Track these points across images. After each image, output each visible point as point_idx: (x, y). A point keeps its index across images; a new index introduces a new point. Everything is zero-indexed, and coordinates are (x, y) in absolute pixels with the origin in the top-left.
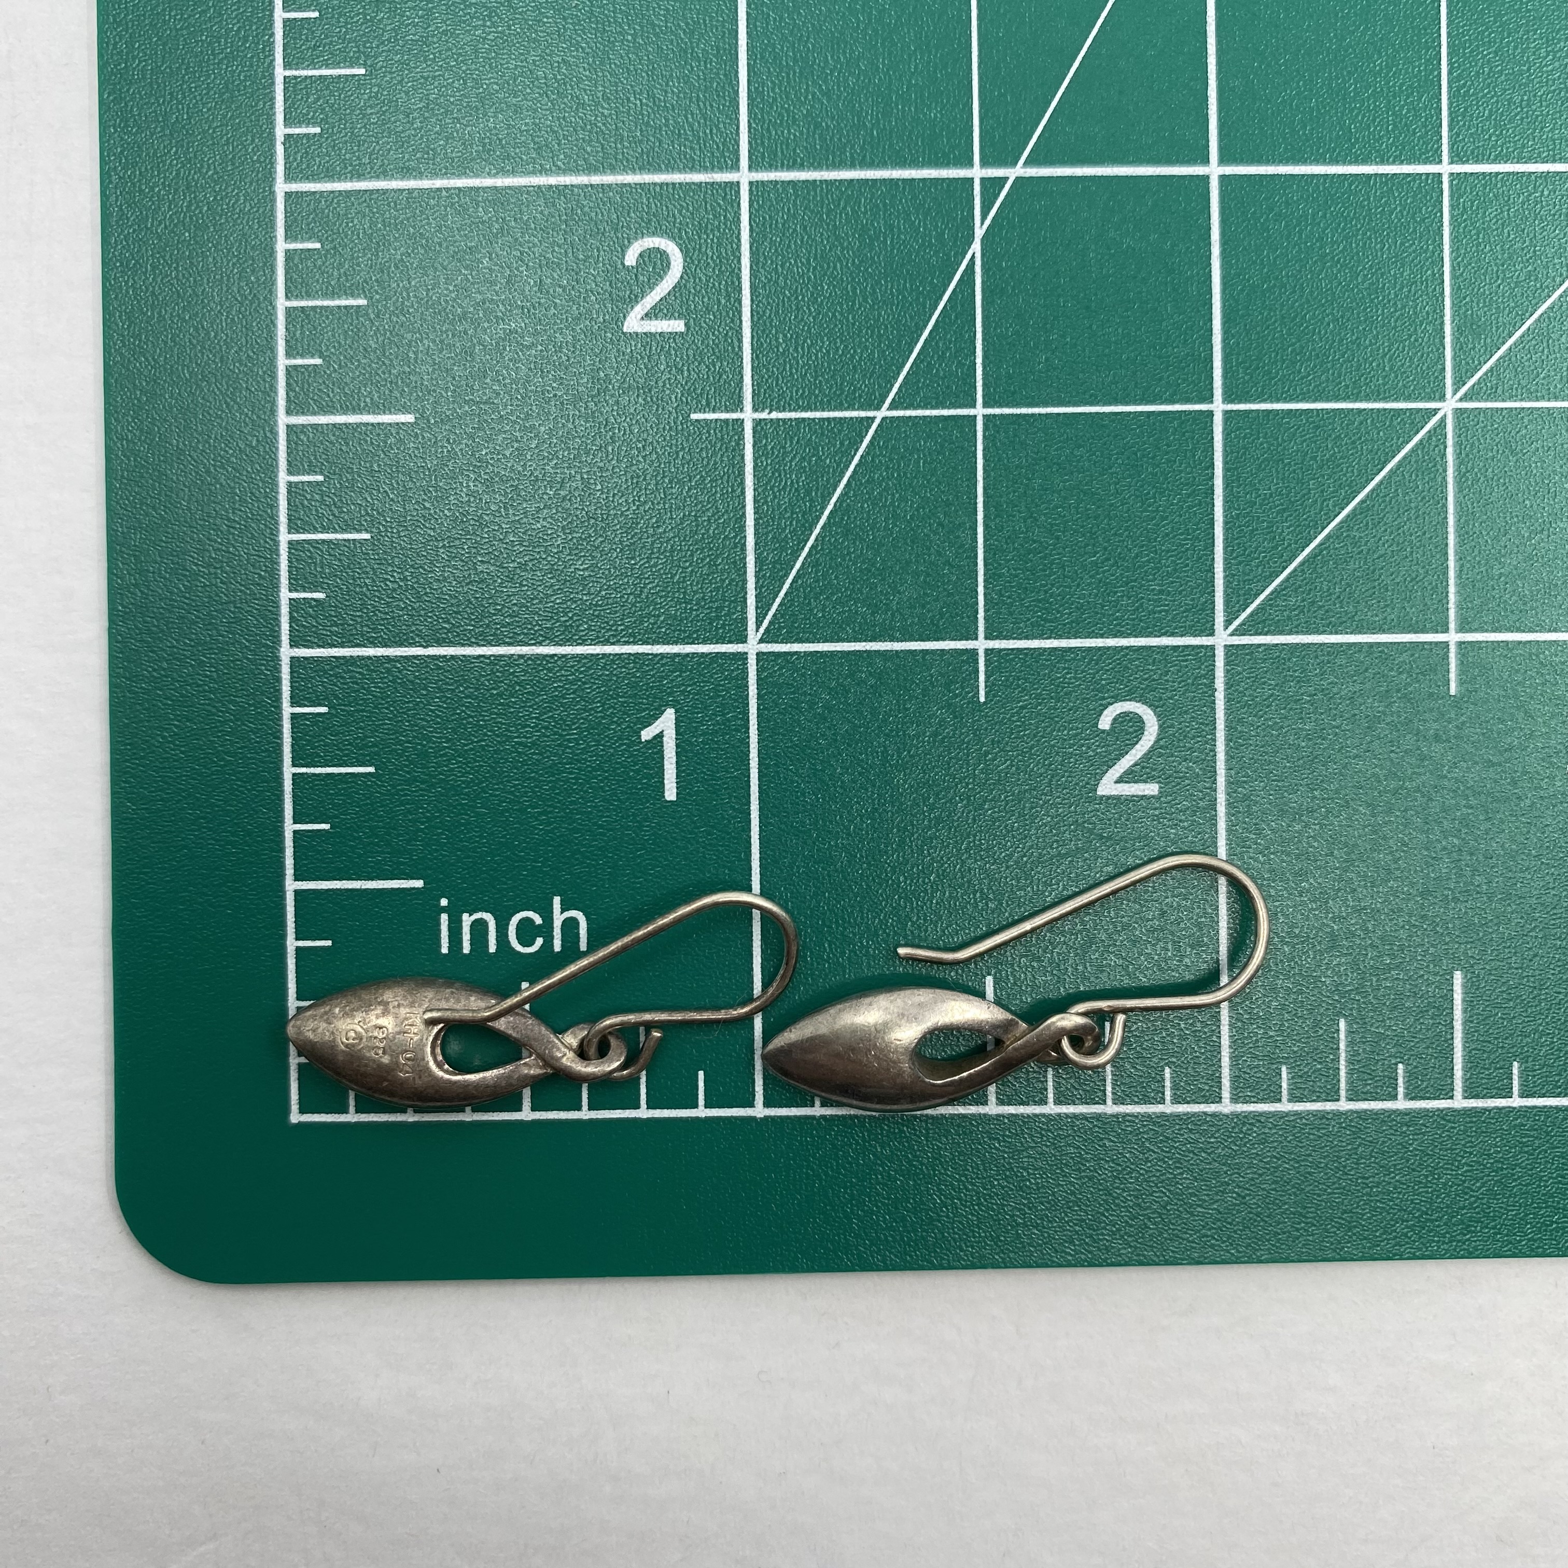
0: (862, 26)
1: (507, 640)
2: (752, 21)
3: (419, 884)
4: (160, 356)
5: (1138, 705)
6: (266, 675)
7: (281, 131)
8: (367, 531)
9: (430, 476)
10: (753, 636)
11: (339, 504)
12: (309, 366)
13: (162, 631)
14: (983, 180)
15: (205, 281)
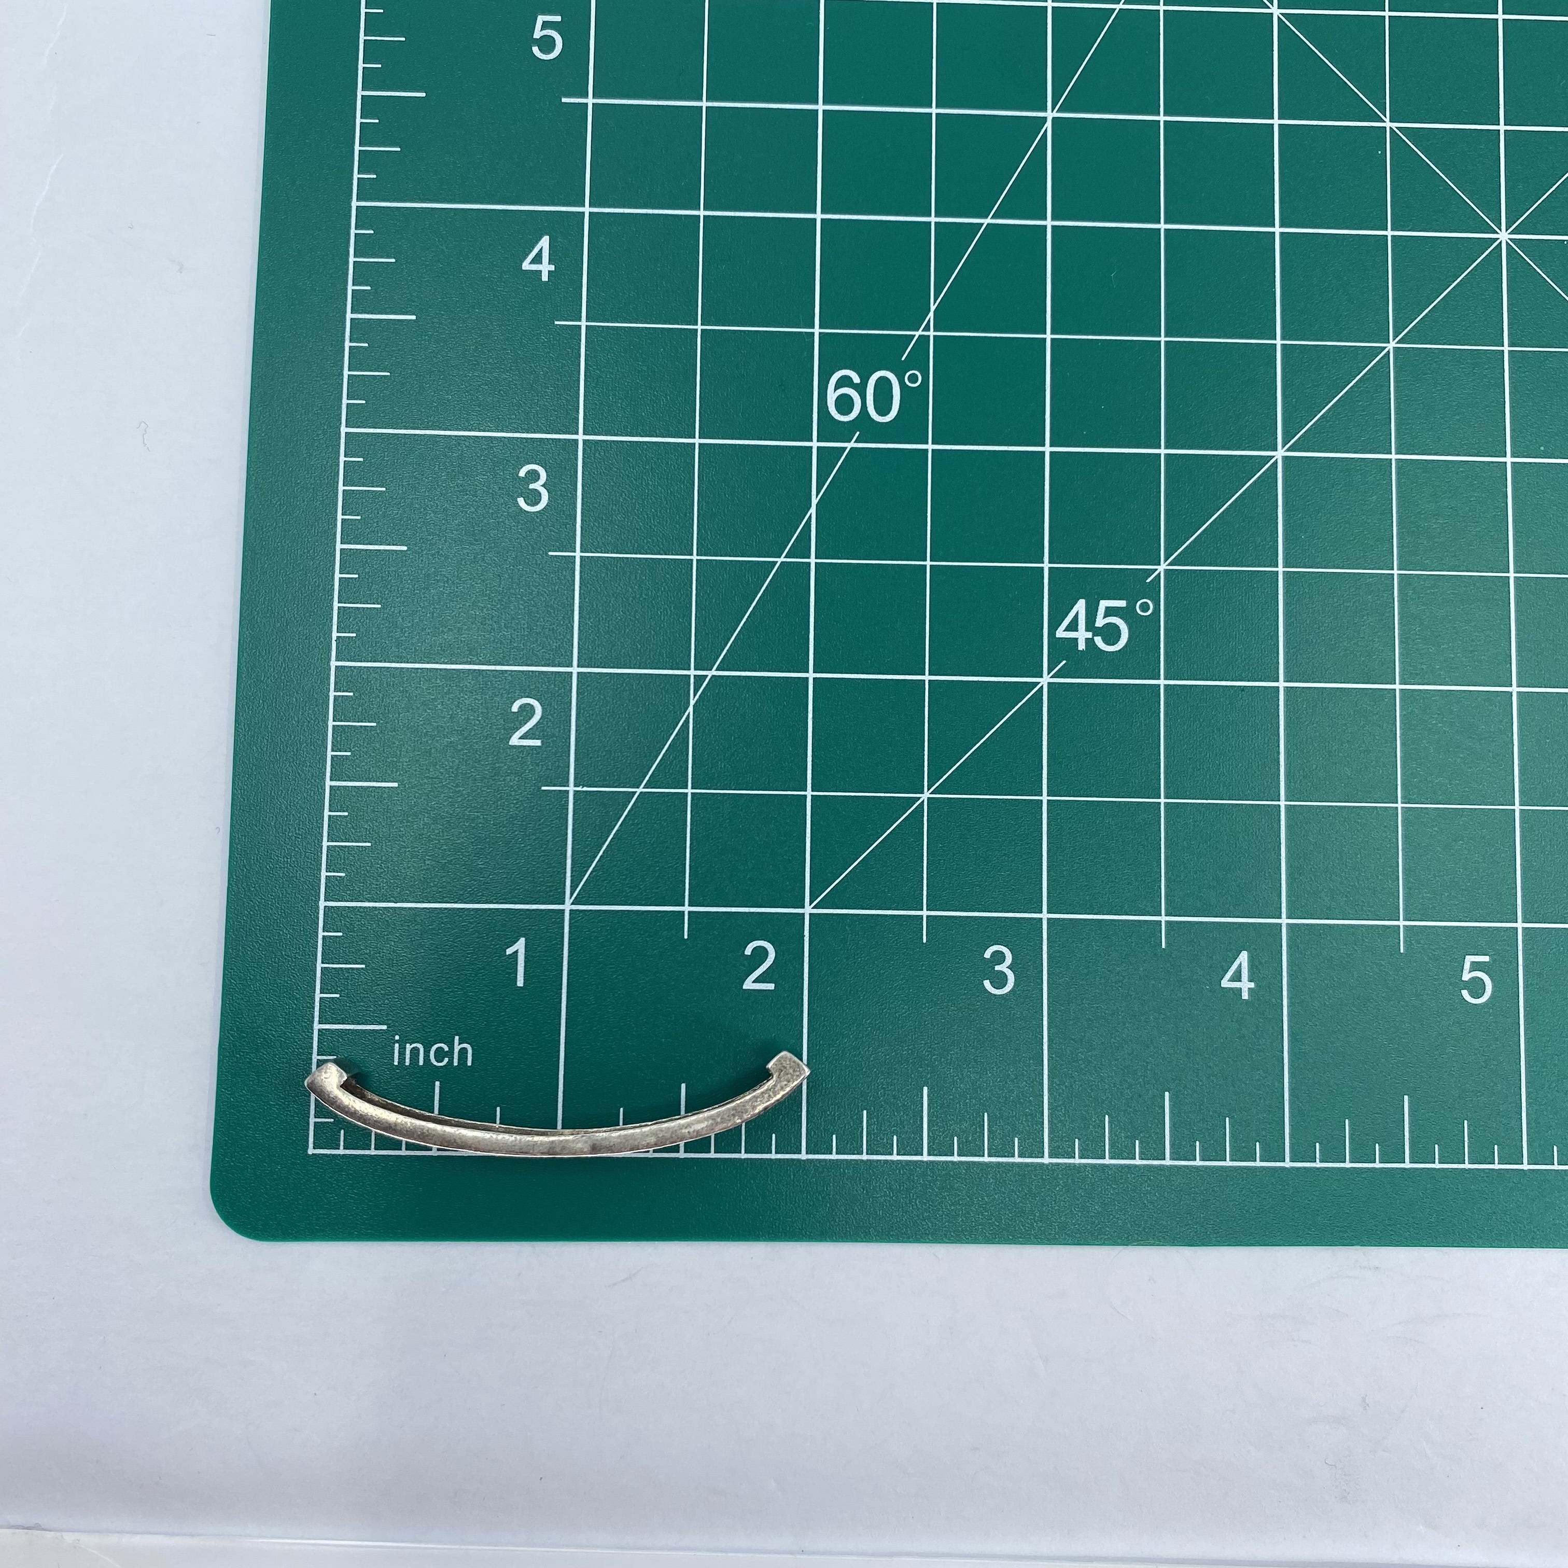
0: (638, 596)
1: (439, 900)
2: (582, 591)
3: (384, 1027)
4: (264, 747)
5: (766, 942)
6: (311, 915)
7: (335, 635)
8: (369, 842)
9: (404, 814)
10: (568, 900)
11: (355, 827)
12: (343, 756)
13: (257, 890)
14: (695, 676)
15: (291, 709)
